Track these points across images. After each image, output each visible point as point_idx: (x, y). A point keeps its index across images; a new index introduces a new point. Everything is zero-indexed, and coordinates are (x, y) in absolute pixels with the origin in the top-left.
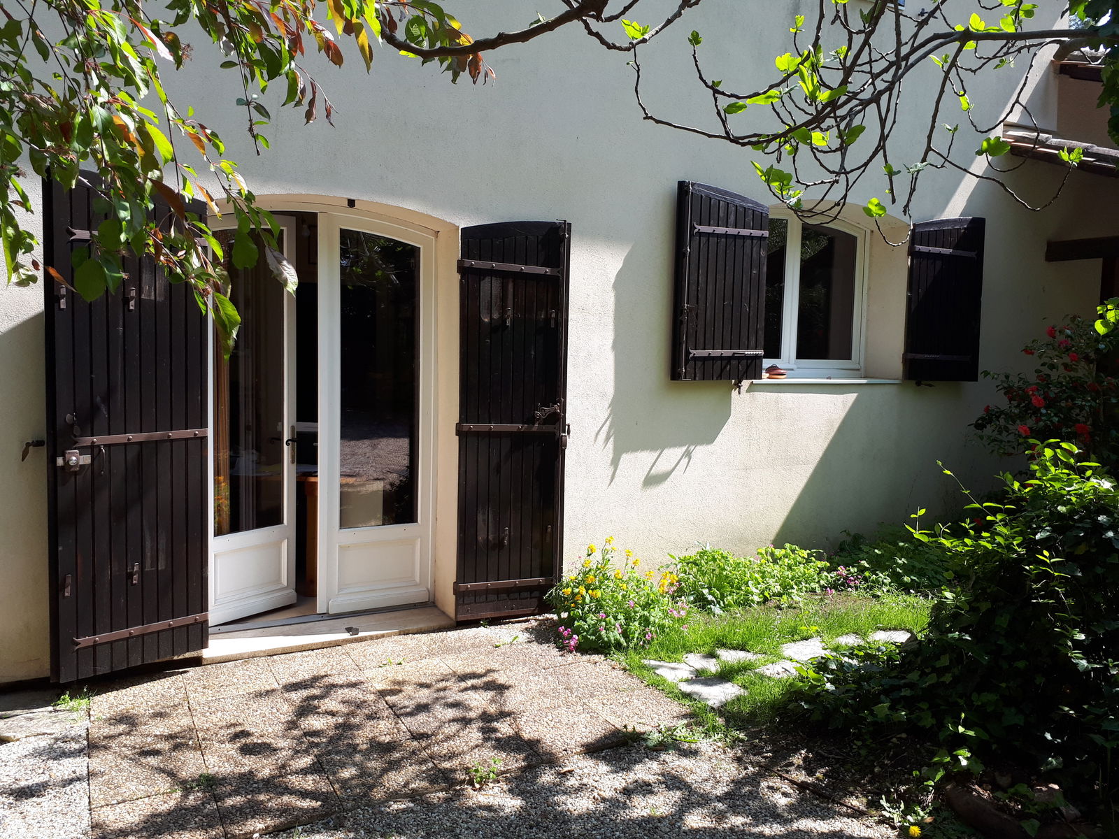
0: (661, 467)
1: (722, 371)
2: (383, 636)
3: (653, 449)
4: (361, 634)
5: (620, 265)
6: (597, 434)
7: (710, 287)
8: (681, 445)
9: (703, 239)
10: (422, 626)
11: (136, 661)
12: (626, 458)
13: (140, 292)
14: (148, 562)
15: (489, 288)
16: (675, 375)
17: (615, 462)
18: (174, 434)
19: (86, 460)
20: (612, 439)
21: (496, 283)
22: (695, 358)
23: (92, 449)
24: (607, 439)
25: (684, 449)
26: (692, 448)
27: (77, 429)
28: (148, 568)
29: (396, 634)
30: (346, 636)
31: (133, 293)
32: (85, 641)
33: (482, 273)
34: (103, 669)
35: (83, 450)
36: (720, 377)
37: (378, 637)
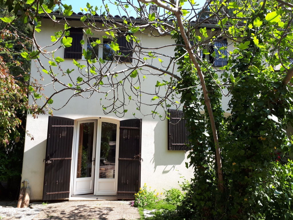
0: (167, 169)
1: (180, 148)
2: (102, 200)
3: (165, 165)
4: (98, 199)
5: (155, 126)
6: (151, 161)
7: (176, 131)
8: (172, 165)
9: (174, 121)
10: (111, 199)
11: (56, 199)
12: (158, 167)
13: (62, 135)
14: (60, 181)
15: (125, 132)
16: (169, 149)
17: (155, 167)
18: (66, 159)
19: (51, 162)
20: (154, 163)
21: (126, 131)
22: (173, 145)
23: (52, 160)
24: (153, 162)
25: (173, 165)
26: (175, 165)
27: (50, 157)
28: (59, 182)
29: (105, 200)
30: (96, 199)
31: (60, 135)
32: (48, 193)
33: (123, 129)
34: (51, 199)
35: (50, 161)
36: (180, 150)
37: (101, 200)
